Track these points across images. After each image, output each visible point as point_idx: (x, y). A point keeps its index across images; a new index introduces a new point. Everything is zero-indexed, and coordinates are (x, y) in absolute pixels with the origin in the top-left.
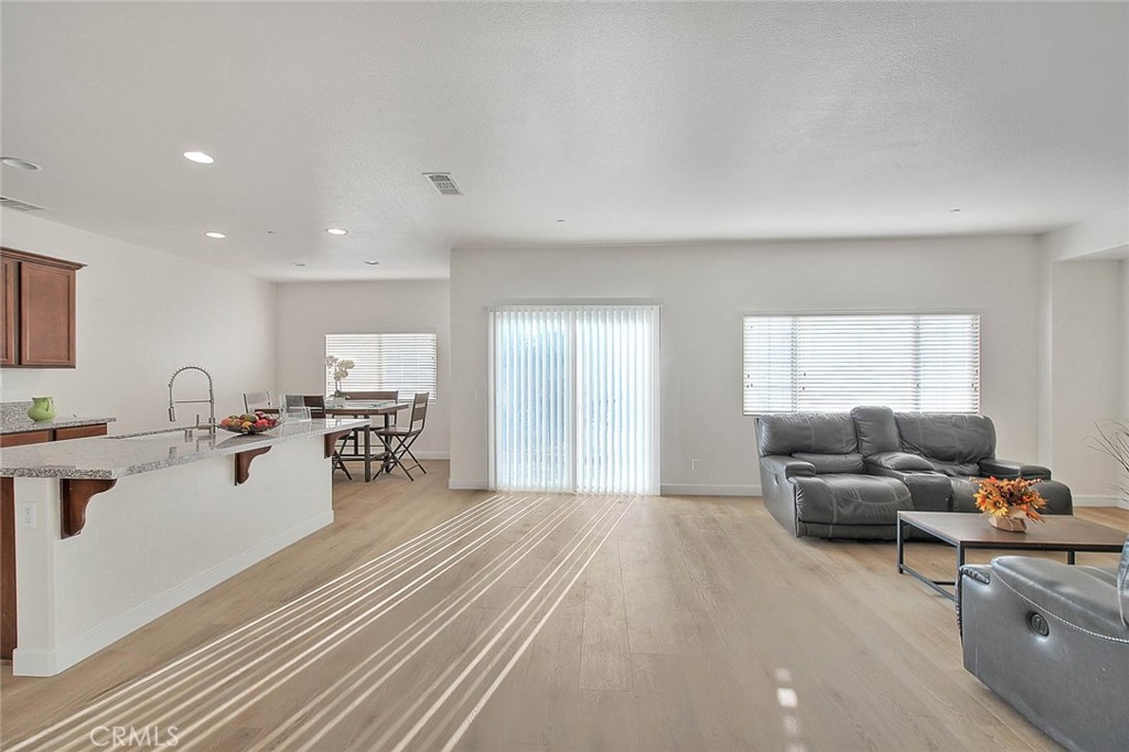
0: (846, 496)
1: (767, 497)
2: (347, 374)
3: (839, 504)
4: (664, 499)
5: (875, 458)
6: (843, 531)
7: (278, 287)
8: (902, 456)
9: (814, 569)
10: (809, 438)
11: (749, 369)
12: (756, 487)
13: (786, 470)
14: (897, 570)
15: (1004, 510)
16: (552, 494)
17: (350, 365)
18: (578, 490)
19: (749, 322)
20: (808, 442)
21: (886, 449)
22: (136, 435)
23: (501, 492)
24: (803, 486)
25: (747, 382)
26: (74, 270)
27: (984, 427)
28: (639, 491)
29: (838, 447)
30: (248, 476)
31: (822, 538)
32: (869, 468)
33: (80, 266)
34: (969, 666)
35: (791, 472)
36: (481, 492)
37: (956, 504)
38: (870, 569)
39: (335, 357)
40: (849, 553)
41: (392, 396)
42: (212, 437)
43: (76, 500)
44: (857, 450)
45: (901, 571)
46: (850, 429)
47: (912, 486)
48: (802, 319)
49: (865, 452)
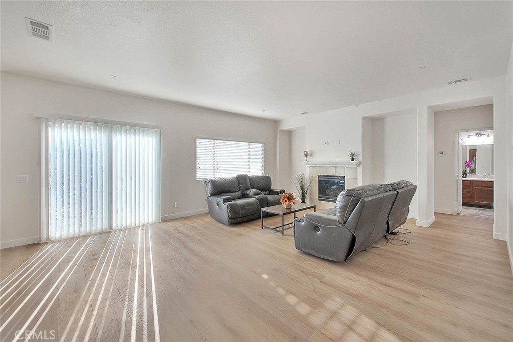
0: (243, 207)
1: (211, 213)
3: (242, 210)
4: (164, 223)
5: (245, 192)
6: (242, 219)
8: (253, 190)
9: (240, 235)
10: (226, 187)
11: (198, 161)
12: (206, 209)
13: (223, 200)
14: (261, 228)
15: (288, 202)
16: (95, 235)
18: (113, 228)
19: (198, 141)
20: (226, 189)
21: (248, 189)
23: (53, 242)
24: (230, 205)
25: (198, 166)
27: (268, 178)
28: (150, 221)
29: (234, 190)
31: (235, 224)
32: (244, 196)
34: (297, 248)
35: (225, 201)
36: (36, 245)
37: (269, 204)
38: (255, 230)
40: (245, 226)
44: (239, 190)
45: (262, 228)
46: (237, 183)
47: (259, 199)
48: (217, 141)
49: (243, 190)
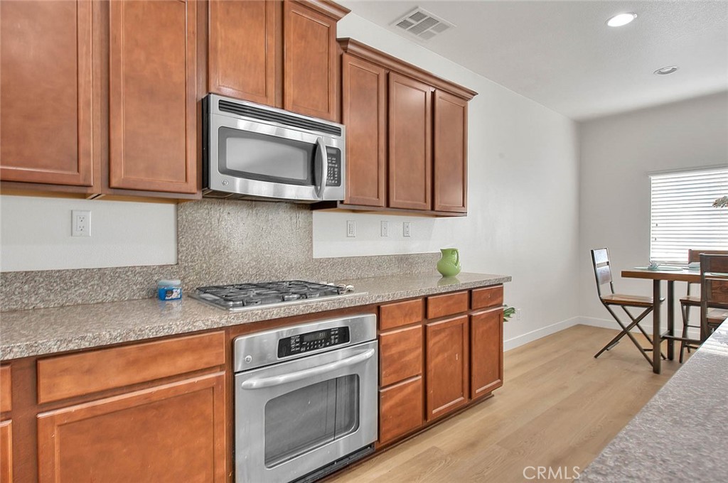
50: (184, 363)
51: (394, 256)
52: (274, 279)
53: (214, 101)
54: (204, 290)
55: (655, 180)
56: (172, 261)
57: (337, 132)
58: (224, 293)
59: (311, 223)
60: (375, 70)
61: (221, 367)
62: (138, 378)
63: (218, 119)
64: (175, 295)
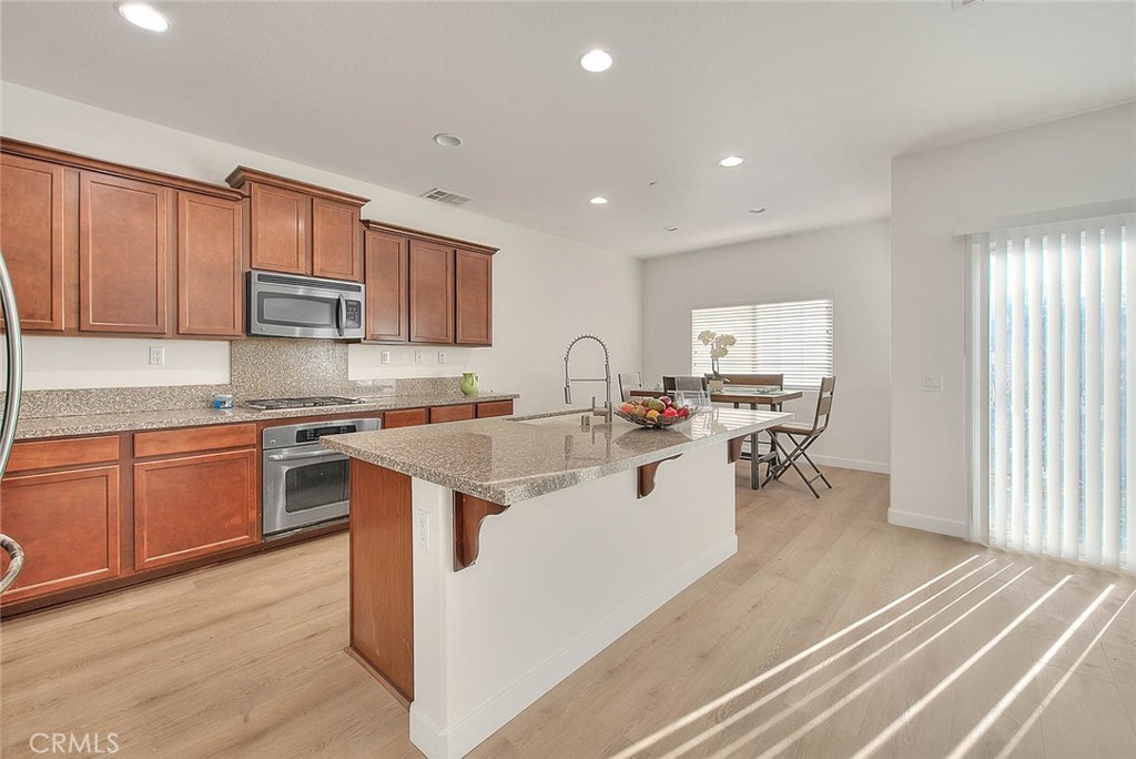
2: (726, 352)
7: (644, 263)
17: (730, 341)
22: (534, 417)
23: (995, 548)
26: (491, 254)
30: (653, 488)
33: (496, 250)
39: (712, 331)
41: (776, 381)
42: (607, 428)
43: (469, 520)
50: (226, 442)
51: (429, 379)
52: (313, 396)
53: (255, 274)
54: (253, 402)
55: (695, 312)
56: (227, 382)
57: (359, 289)
58: (266, 403)
59: (347, 354)
60: (395, 240)
61: (253, 446)
62: (196, 448)
63: (258, 287)
64: (227, 405)
